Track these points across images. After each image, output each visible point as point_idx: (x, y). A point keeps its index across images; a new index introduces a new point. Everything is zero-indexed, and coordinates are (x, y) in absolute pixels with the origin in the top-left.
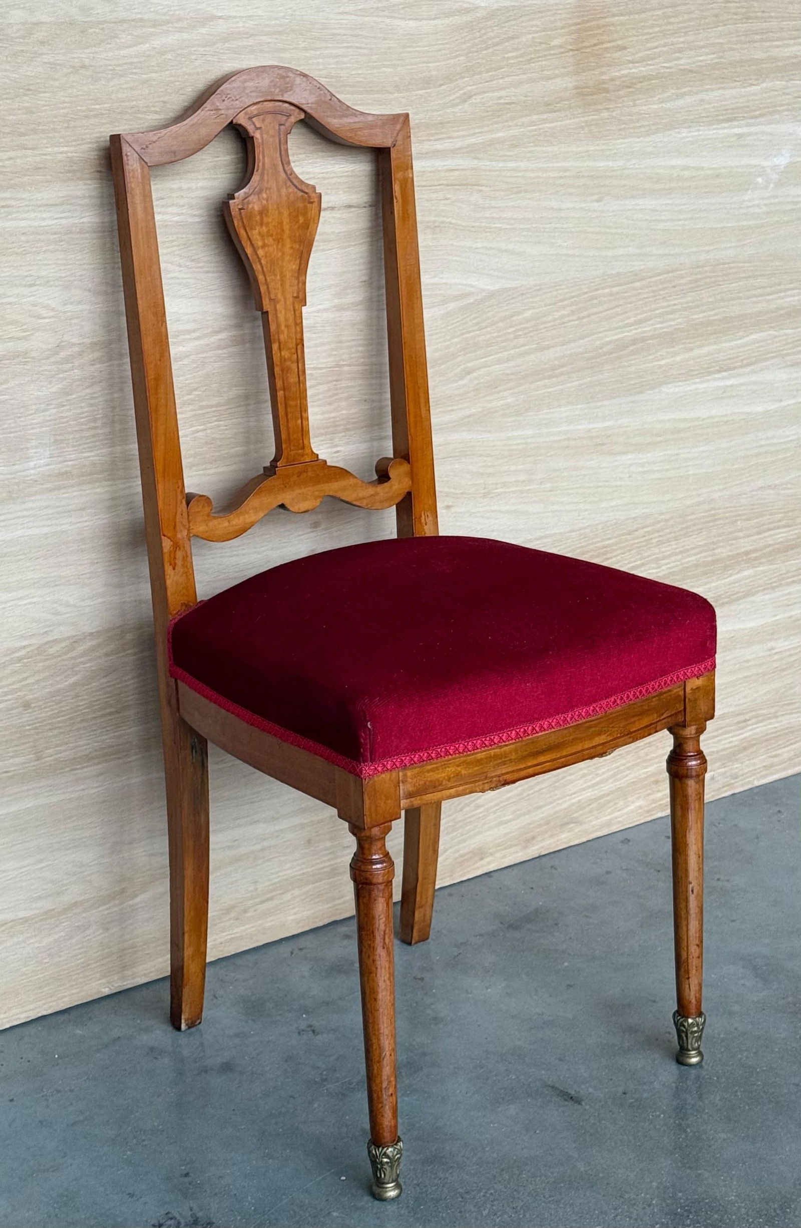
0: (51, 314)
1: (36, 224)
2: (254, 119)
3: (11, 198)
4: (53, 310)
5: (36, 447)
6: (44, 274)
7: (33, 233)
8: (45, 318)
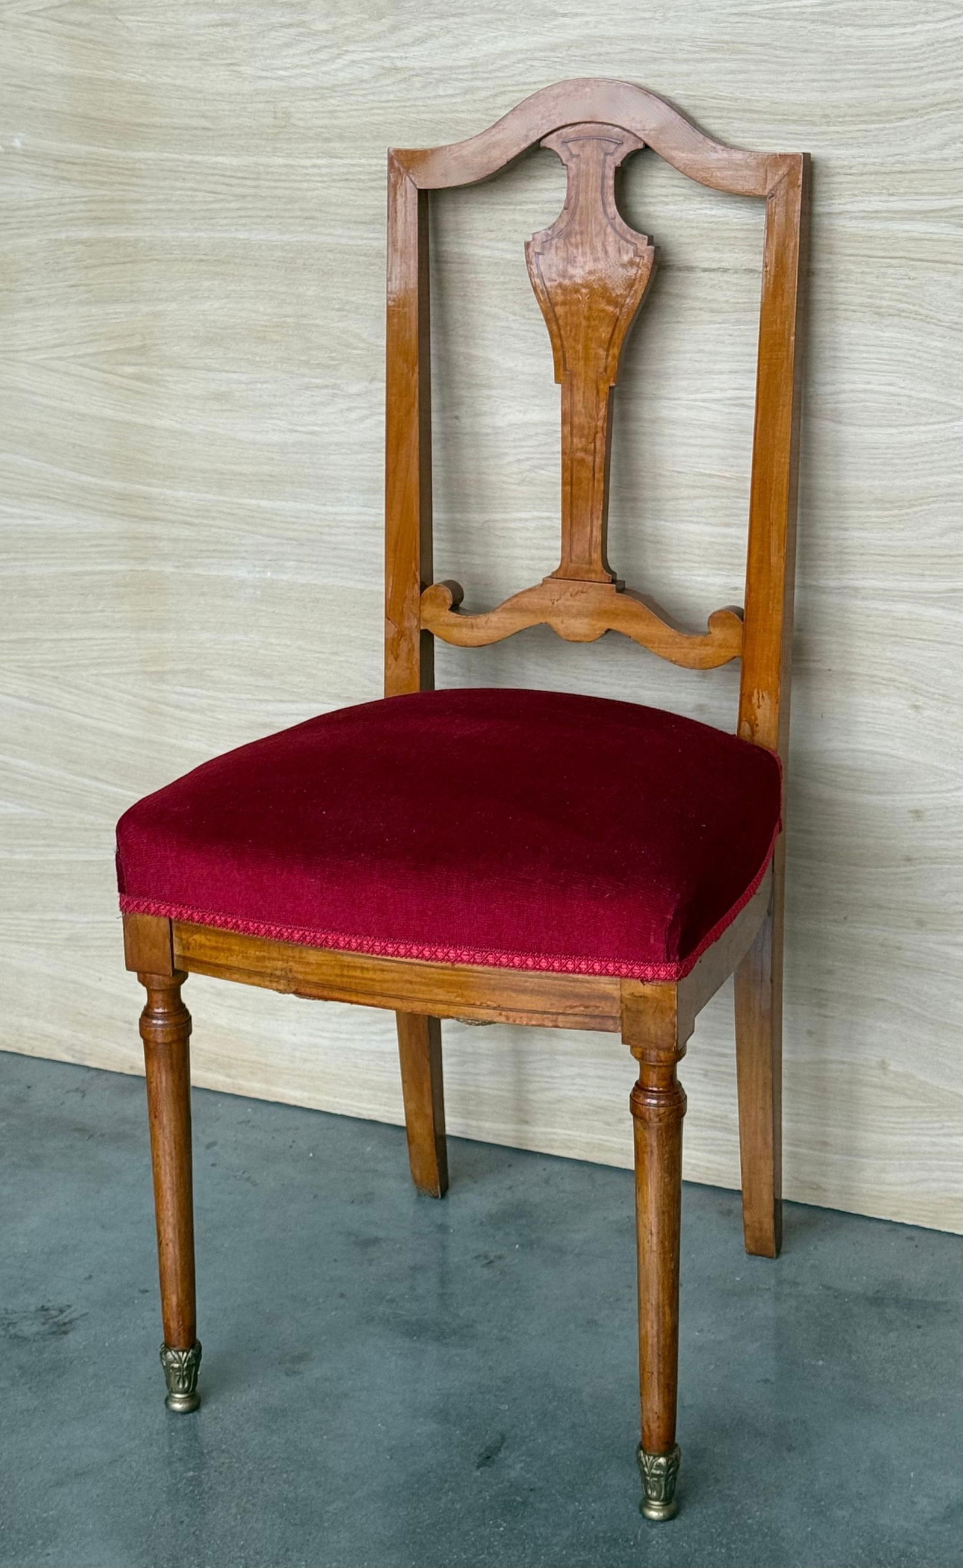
0: (362, 345)
1: (343, 241)
2: (570, 145)
3: (315, 210)
4: (364, 341)
5: (349, 491)
6: (353, 299)
7: (340, 252)
8: (355, 348)
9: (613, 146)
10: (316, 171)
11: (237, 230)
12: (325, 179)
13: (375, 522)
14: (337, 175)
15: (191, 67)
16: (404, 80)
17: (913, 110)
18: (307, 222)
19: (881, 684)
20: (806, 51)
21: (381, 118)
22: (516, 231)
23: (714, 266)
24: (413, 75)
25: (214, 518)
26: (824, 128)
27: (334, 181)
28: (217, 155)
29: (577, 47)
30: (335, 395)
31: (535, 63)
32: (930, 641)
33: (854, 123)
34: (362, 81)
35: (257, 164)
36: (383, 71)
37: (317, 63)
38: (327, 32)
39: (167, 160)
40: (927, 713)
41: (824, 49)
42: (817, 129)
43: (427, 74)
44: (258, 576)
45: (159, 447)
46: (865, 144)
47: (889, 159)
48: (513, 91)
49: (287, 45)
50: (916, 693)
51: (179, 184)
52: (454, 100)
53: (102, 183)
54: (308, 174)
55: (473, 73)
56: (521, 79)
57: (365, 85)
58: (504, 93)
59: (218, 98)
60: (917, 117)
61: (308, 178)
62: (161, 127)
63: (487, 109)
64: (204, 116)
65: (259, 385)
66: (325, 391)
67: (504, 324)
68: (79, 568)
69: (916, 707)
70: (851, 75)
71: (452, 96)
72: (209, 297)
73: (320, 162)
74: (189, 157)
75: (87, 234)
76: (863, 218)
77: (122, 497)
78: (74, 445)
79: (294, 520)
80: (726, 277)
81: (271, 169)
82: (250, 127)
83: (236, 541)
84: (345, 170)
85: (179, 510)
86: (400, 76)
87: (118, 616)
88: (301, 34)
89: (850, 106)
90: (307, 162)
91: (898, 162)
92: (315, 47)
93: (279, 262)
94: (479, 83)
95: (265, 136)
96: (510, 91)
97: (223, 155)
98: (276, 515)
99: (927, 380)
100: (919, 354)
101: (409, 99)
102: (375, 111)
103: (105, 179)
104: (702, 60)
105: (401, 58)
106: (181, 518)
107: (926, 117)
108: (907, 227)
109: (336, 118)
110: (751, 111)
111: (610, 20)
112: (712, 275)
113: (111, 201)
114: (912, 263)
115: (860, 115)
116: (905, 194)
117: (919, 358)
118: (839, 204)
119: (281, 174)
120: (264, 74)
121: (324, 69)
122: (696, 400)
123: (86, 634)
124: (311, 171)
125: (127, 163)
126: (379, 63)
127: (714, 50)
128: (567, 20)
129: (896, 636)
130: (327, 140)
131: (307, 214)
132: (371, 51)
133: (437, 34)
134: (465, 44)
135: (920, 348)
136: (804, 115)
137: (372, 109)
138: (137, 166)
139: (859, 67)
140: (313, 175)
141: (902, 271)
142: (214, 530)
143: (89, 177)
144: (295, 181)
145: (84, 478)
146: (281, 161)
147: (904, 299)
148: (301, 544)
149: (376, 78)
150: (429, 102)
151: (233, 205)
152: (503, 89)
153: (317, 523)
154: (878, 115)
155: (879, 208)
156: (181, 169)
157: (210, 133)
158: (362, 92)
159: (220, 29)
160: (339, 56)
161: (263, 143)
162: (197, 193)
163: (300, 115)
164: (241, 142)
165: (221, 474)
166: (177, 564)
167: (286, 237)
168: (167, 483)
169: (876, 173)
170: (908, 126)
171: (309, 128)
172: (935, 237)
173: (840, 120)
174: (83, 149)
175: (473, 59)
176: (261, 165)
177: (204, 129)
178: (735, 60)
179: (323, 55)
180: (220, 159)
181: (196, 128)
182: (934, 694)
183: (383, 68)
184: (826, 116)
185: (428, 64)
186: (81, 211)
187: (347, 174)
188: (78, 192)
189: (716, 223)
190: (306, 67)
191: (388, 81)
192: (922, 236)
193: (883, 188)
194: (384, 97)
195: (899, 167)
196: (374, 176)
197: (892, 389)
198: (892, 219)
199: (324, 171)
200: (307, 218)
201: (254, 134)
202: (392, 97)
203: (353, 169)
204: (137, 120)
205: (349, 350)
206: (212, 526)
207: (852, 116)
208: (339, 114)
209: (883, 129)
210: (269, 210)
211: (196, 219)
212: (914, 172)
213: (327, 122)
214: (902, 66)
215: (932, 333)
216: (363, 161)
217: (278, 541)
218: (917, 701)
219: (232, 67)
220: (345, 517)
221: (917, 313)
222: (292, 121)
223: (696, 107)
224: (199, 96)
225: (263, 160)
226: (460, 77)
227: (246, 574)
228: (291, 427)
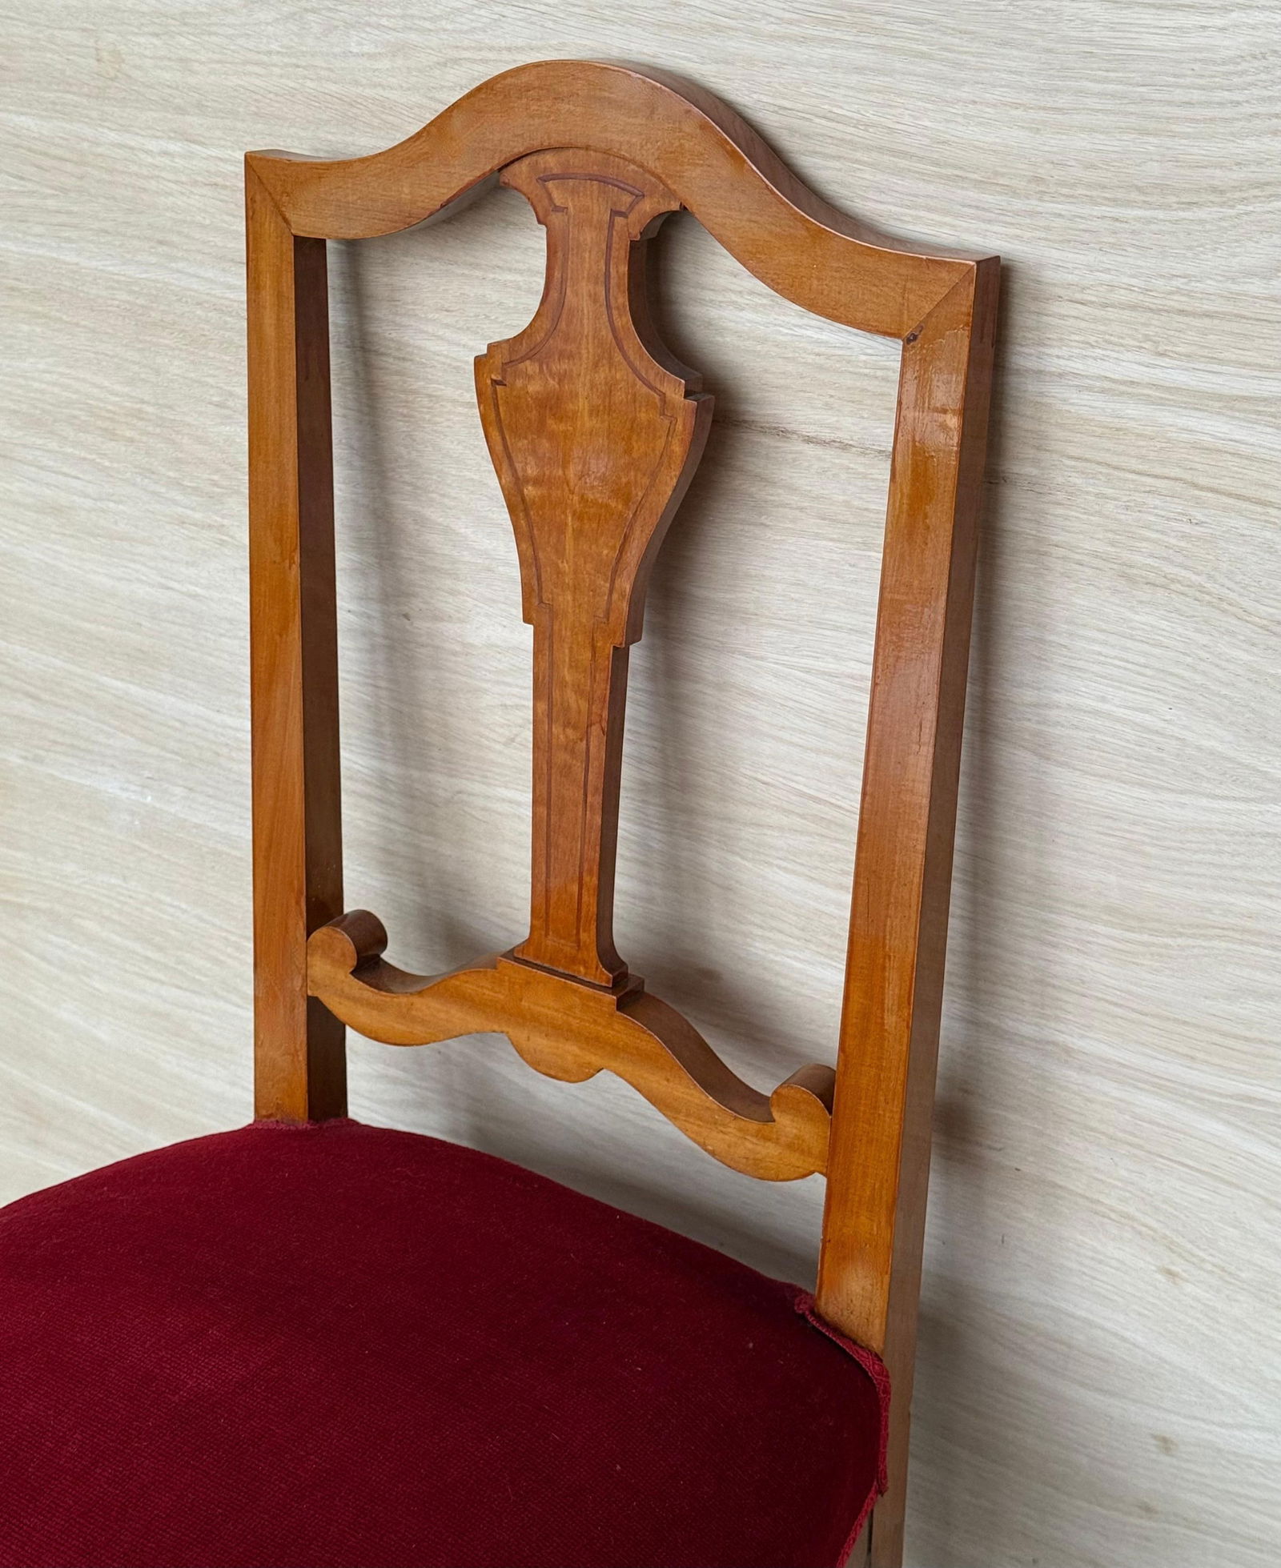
2: (550, 184)
9: (627, 199)
10: (167, 161)
11: (59, 246)
12: (183, 178)
17: (1214, 190)
18: (160, 249)
19: (1110, 1219)
20: (1004, 44)
21: (261, 83)
23: (826, 435)
25: (68, 698)
26: (1034, 204)
27: (195, 183)
28: (19, 113)
30: (223, 543)
32: (1203, 1172)
33: (1093, 201)
35: (79, 138)
41: (1040, 42)
42: (1018, 204)
44: (134, 797)
46: (1113, 245)
47: (1161, 282)
48: (474, 61)
50: (1173, 1251)
52: (376, 65)
54: (157, 167)
58: (456, 61)
60: (1222, 205)
61: (156, 172)
65: (112, 505)
69: (1169, 1273)
70: (1091, 102)
71: (373, 56)
72: (30, 350)
73: (172, 147)
76: (1103, 391)
79: (177, 724)
80: (845, 459)
81: (100, 150)
82: (62, 71)
83: (101, 738)
90: (153, 145)
91: (1179, 291)
93: (126, 310)
94: (416, 38)
95: (86, 90)
98: (152, 711)
99: (1218, 718)
100: (1205, 667)
101: (303, 54)
102: (249, 68)
104: (803, 40)
107: (1241, 208)
108: (1192, 423)
109: (191, 72)
110: (893, 152)
112: (819, 451)
114: (1197, 492)
115: (1107, 188)
116: (1190, 356)
117: (1204, 673)
118: (1058, 357)
119: (116, 160)
122: (792, 667)
124: (159, 160)
129: (1140, 1147)
130: (181, 110)
131: (160, 236)
135: (1204, 655)
136: (996, 173)
137: (246, 63)
139: (1111, 87)
140: (165, 169)
141: (1177, 506)
142: (69, 715)
144: (138, 175)
146: (112, 136)
147: (1180, 559)
148: (191, 765)
150: (336, 63)
151: (51, 203)
152: (456, 54)
153: (211, 736)
154: (1139, 189)
155: (1136, 377)
157: (7, 75)
158: (229, 30)
161: (84, 101)
163: (136, 61)
164: (52, 96)
165: (71, 631)
166: (24, 754)
167: (133, 271)
169: (1133, 307)
170: (1202, 222)
171: (152, 85)
172: (1248, 450)
173: (1065, 191)
176: (86, 140)
178: (867, 46)
180: (22, 121)
182: (1203, 1260)
184: (1038, 180)
189: (829, 357)
192: (1219, 444)
193: (1147, 338)
194: (264, 45)
195: (1175, 302)
197: (1146, 719)
198: (1161, 403)
199: (179, 163)
200: (160, 242)
201: (70, 85)
202: (276, 45)
206: (64, 708)
207: (1089, 186)
208: (195, 66)
209: (1149, 221)
210: (104, 220)
212: (1207, 315)
213: (178, 77)
214: (1196, 95)
215: (1232, 634)
217: (157, 751)
218: (1173, 1263)
221: (1202, 589)
222: (125, 69)
223: (792, 131)
225: (88, 131)
227: (118, 792)
228: (163, 581)
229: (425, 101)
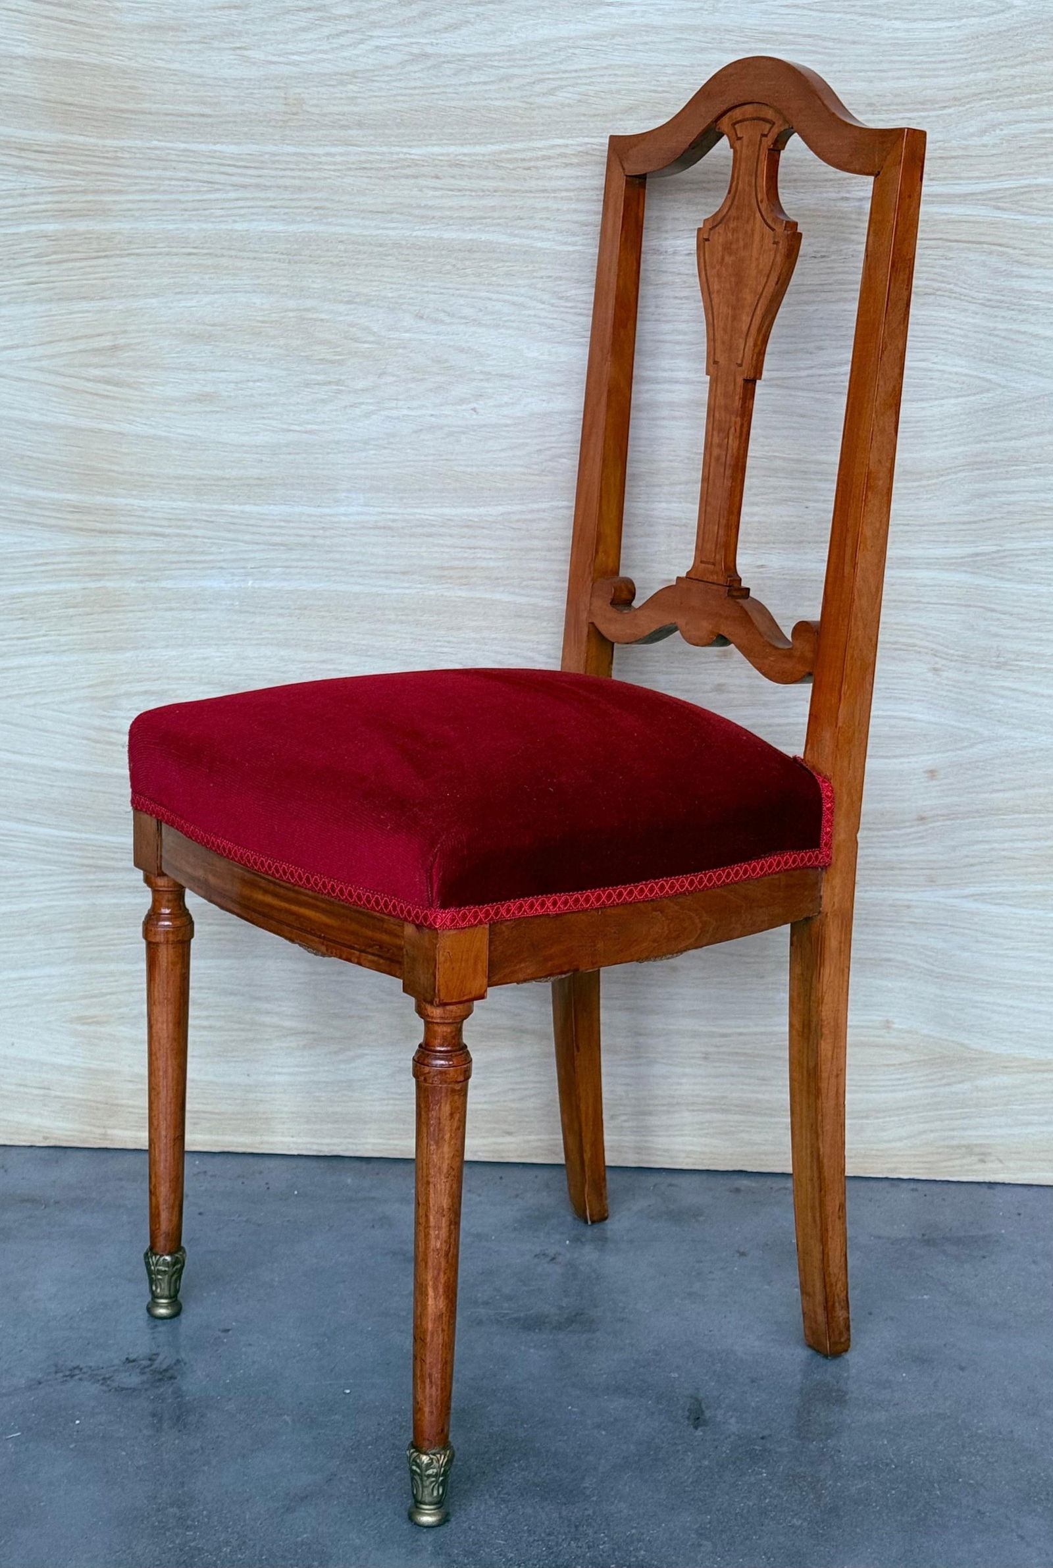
0: (372, 339)
1: (356, 231)
3: (326, 200)
4: (374, 334)
5: (349, 491)
6: (365, 291)
7: (354, 243)
8: (365, 342)
10: (330, 159)
11: (235, 222)
12: (339, 167)
13: (376, 522)
14: (353, 163)
15: (190, 51)
16: (434, 67)
17: (955, 99)
18: (315, 213)
19: (903, 650)
21: (406, 106)
22: (548, 219)
24: (444, 62)
25: (190, 528)
27: (350, 169)
28: (215, 144)
29: (622, 36)
30: (339, 392)
31: (577, 51)
32: (952, 605)
33: (898, 111)
34: (387, 67)
35: (262, 154)
36: (411, 57)
37: (337, 48)
38: (350, 17)
39: (156, 148)
40: (945, 674)
41: (872, 41)
43: (459, 60)
44: (236, 585)
45: (128, 454)
48: (553, 79)
49: (304, 30)
50: (936, 656)
51: (168, 174)
52: (487, 88)
53: (77, 173)
54: (320, 163)
55: (509, 60)
56: (563, 67)
57: (390, 72)
58: (543, 80)
59: (221, 83)
60: (960, 106)
61: (320, 166)
62: (150, 113)
63: (522, 97)
64: (204, 103)
65: (251, 384)
66: (326, 388)
67: (532, 312)
68: (18, 590)
69: (935, 670)
70: (897, 66)
71: (485, 83)
72: (197, 293)
73: (333, 150)
74: (183, 146)
75: (51, 227)
77: (77, 509)
78: (22, 457)
79: (283, 524)
81: (277, 158)
82: (256, 114)
83: (214, 549)
84: (363, 158)
85: (148, 521)
86: (430, 63)
87: (63, 639)
88: (321, 19)
89: (896, 96)
90: (321, 151)
91: (940, 148)
92: (334, 32)
93: (282, 254)
94: (516, 71)
95: (273, 123)
96: (549, 79)
97: (222, 143)
98: (263, 520)
99: (959, 355)
100: (952, 330)
101: (438, 86)
102: (399, 98)
103: (78, 169)
105: (432, 44)
106: (150, 529)
107: (968, 106)
108: (945, 210)
109: (356, 105)
111: (659, 10)
113: (84, 192)
114: (949, 244)
115: (904, 104)
116: (945, 179)
117: (953, 334)
119: (287, 162)
120: (275, 59)
121: (345, 54)
123: (23, 661)
124: (324, 159)
125: (107, 152)
126: (408, 49)
127: (762, 41)
128: (612, 10)
129: (919, 602)
130: (345, 127)
131: (317, 204)
132: (398, 37)
133: (473, 20)
134: (503, 31)
135: (954, 324)
137: (395, 95)
138: (119, 155)
139: (907, 58)
140: (326, 163)
141: (940, 252)
142: (187, 540)
143: (59, 166)
144: (305, 170)
145: (32, 492)
146: (291, 149)
147: (940, 278)
148: (290, 549)
149: (403, 64)
150: (461, 89)
151: (232, 195)
153: (311, 526)
154: (922, 103)
156: (173, 158)
157: (210, 120)
158: (387, 78)
159: (227, 12)
160: (362, 41)
161: (270, 130)
162: (189, 183)
163: (315, 102)
164: (245, 130)
165: (200, 479)
166: (142, 578)
167: (293, 228)
168: (134, 493)
170: (950, 115)
171: (325, 115)
172: (971, 219)
173: (884, 108)
174: (55, 137)
175: (510, 46)
176: (267, 153)
177: (203, 115)
179: (343, 40)
180: (218, 147)
181: (193, 115)
182: (953, 655)
183: (411, 54)
184: (870, 105)
185: (460, 51)
186: (47, 203)
187: (366, 162)
188: (44, 183)
190: (325, 52)
191: (416, 68)
192: (960, 218)
194: (413, 84)
196: (394, 165)
199: (339, 159)
200: (316, 208)
201: (261, 122)
202: (419, 84)
203: (371, 158)
204: (123, 106)
205: (357, 345)
206: (185, 535)
207: (897, 104)
208: (360, 100)
210: (274, 200)
211: (186, 210)
212: (954, 157)
213: (346, 109)
214: (947, 57)
215: (965, 310)
216: (385, 149)
217: (262, 547)
218: (936, 663)
219: (238, 52)
220: (343, 518)
221: (951, 291)
222: (305, 107)
224: (199, 81)
225: (270, 148)
226: (496, 64)
227: (223, 585)
228: (285, 426)
229: (520, 104)
